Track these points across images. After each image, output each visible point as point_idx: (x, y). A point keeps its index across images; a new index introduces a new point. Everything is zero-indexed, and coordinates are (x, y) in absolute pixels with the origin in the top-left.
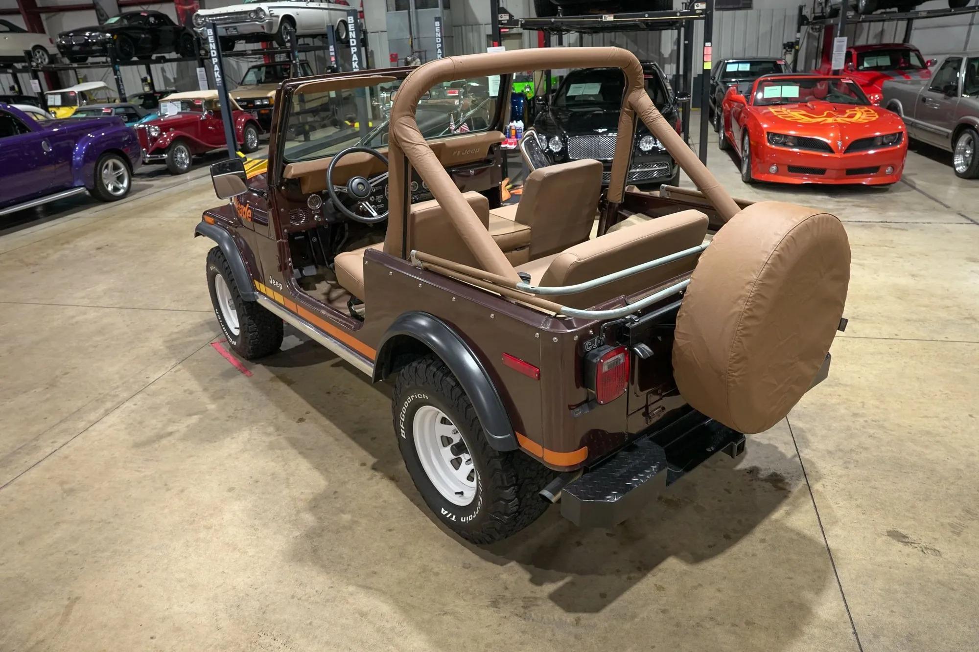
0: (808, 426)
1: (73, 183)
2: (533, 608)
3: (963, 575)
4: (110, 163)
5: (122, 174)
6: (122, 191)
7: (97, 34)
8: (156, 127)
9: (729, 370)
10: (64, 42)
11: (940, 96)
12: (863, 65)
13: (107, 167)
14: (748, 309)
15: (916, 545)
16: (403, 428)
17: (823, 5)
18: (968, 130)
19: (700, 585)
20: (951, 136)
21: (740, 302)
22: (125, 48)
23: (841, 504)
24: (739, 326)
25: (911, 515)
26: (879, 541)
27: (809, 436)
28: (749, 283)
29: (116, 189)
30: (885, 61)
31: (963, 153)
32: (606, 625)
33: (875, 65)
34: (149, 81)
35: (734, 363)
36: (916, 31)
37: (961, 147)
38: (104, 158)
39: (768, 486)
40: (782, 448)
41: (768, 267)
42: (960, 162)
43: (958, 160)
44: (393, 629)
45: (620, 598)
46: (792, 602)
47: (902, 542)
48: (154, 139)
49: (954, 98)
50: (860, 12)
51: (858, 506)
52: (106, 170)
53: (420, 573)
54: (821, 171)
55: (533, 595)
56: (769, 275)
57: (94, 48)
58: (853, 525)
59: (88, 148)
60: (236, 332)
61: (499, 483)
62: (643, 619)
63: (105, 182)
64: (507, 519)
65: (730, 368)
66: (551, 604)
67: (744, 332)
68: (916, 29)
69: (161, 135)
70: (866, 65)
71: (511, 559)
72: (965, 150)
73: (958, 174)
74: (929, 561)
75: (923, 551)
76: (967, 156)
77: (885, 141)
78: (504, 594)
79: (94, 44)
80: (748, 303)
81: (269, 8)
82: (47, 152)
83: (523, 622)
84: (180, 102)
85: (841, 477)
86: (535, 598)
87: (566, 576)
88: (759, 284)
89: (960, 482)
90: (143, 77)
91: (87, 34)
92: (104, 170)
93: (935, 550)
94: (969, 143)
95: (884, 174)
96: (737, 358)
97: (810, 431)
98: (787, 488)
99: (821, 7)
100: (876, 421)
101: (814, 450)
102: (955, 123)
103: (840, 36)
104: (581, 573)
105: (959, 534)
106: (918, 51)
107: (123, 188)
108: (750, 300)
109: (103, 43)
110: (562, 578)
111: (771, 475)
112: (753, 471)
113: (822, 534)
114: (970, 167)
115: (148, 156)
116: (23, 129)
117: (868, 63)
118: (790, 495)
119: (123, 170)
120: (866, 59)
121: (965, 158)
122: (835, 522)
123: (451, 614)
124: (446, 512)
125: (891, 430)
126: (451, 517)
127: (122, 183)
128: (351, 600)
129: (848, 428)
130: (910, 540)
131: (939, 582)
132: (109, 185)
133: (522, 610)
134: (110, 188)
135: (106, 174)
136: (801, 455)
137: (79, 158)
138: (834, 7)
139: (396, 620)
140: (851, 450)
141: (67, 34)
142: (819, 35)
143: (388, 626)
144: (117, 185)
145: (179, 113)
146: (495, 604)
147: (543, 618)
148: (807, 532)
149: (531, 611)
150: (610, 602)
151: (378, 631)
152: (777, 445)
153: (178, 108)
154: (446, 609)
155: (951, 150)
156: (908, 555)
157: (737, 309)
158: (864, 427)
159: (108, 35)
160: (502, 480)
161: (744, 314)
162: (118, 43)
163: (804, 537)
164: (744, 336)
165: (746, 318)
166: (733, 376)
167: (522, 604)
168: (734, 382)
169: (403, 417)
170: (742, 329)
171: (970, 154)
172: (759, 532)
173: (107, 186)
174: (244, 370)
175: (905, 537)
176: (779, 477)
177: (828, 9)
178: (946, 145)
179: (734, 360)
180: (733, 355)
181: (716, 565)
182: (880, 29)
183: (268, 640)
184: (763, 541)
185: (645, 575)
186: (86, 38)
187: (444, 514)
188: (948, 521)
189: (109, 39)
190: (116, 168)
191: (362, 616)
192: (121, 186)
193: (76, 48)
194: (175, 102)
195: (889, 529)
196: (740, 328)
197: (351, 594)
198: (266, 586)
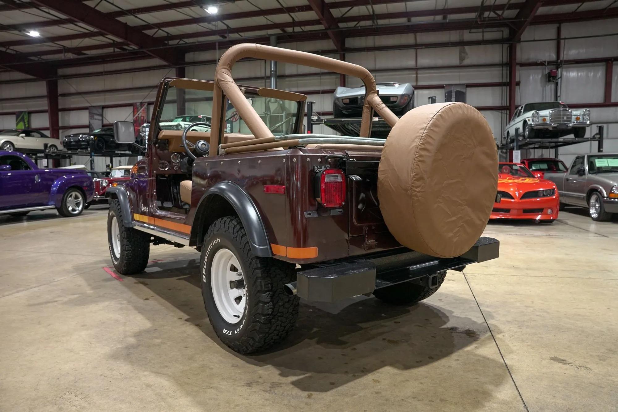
0: (493, 310)
1: (48, 202)
2: (277, 388)
3: (608, 380)
4: (74, 194)
5: (79, 202)
6: (77, 212)
7: (86, 136)
8: (107, 181)
9: (412, 186)
10: (66, 140)
11: (576, 176)
12: (532, 168)
13: (71, 196)
14: (421, 143)
15: (572, 365)
16: (205, 274)
17: (506, 138)
18: (595, 193)
19: (407, 380)
20: (585, 198)
21: (416, 140)
22: (100, 145)
23: (516, 344)
24: (416, 154)
25: (567, 351)
26: (544, 362)
27: (494, 314)
28: (421, 129)
29: (74, 210)
30: (545, 166)
31: (595, 206)
32: (331, 398)
33: (539, 168)
34: (111, 166)
35: (415, 180)
36: (561, 156)
37: (593, 203)
38: (71, 191)
39: (464, 335)
40: (474, 319)
41: (434, 120)
42: (593, 212)
43: (592, 211)
44: (168, 394)
45: (345, 385)
46: (477, 390)
47: (561, 363)
48: (104, 187)
49: (583, 177)
50: (526, 138)
51: (528, 345)
52: (70, 198)
53: (199, 368)
54: (507, 211)
55: (280, 382)
56: (434, 125)
57: (82, 143)
58: (524, 354)
59: (62, 183)
60: (118, 256)
61: (259, 288)
62: (360, 397)
63: (68, 205)
64: (264, 319)
65: (413, 185)
66: (291, 386)
67: (421, 159)
68: (560, 155)
69: (108, 185)
70: (534, 168)
71: (268, 364)
72: (595, 205)
73: (594, 219)
74: (582, 372)
75: (577, 367)
76: (597, 208)
77: (545, 194)
78: (258, 380)
79: (83, 141)
80: (422, 140)
81: (185, 124)
82: (37, 182)
83: (268, 395)
84: (123, 170)
85: (516, 332)
86: (280, 383)
87: (307, 373)
88: (428, 129)
89: (603, 337)
90: (107, 164)
91: (81, 136)
92: (69, 198)
93: (586, 367)
94: (597, 201)
95: (547, 214)
96: (417, 177)
97: (494, 312)
98: (477, 336)
99: (505, 140)
100: (541, 309)
101: (497, 320)
102: (587, 190)
103: (516, 150)
104: (319, 372)
105: (604, 360)
106: (562, 162)
107: (78, 210)
108: (422, 138)
109: (88, 141)
110: (304, 374)
111: (466, 331)
112: (453, 329)
113: (502, 358)
114: (599, 214)
115: (98, 197)
116: (27, 168)
117: (535, 167)
118: (478, 339)
119: (80, 199)
120: (533, 165)
121: (596, 209)
122: (511, 352)
123: (214, 388)
124: (226, 331)
125: (553, 313)
126: (229, 333)
127: (78, 207)
128: (143, 379)
129: (523, 312)
130: (567, 362)
131: (591, 383)
132: (70, 207)
133: (269, 389)
134: (70, 209)
135: (70, 201)
136: (487, 322)
137: (55, 189)
138: (512, 138)
139: (172, 390)
140: (524, 321)
141: (70, 136)
142: (506, 156)
143: (166, 392)
144: (75, 208)
145: (122, 176)
146: (249, 385)
147: (283, 393)
148: (489, 356)
149: (276, 389)
150: (337, 387)
151: (156, 394)
152: (471, 318)
153: (122, 173)
154: (211, 386)
155: (587, 206)
156: (566, 369)
157: (414, 144)
158: (533, 311)
159: (92, 137)
160: (261, 286)
161: (419, 146)
162: (96, 141)
163: (488, 359)
164: (419, 161)
165: (420, 149)
166: (415, 191)
167: (270, 386)
168: (416, 196)
169: (205, 265)
170: (418, 156)
171: (599, 207)
172: (454, 356)
173: (69, 207)
174: (118, 278)
175: (563, 360)
176: (471, 332)
177: (509, 140)
178: (584, 204)
179: (415, 179)
180: (413, 174)
181: (421, 371)
182: (541, 154)
183: (72, 396)
184: (458, 360)
185: (366, 374)
186: (79, 138)
187: (224, 332)
188: (595, 354)
189: (92, 139)
190: (76, 197)
191: (147, 387)
192: (77, 208)
193: (73, 143)
194: (121, 170)
195: (552, 356)
196: (417, 156)
197: (145, 376)
198: (84, 369)
